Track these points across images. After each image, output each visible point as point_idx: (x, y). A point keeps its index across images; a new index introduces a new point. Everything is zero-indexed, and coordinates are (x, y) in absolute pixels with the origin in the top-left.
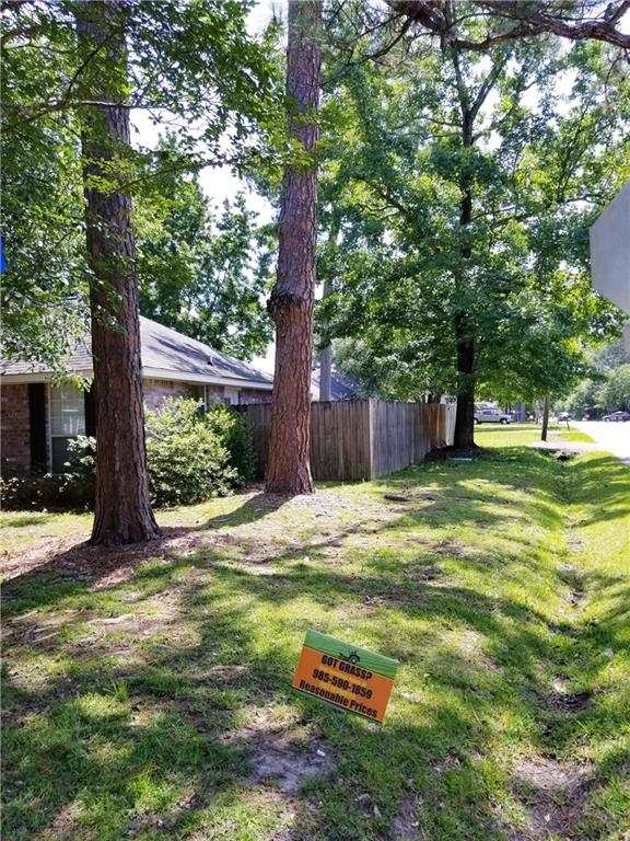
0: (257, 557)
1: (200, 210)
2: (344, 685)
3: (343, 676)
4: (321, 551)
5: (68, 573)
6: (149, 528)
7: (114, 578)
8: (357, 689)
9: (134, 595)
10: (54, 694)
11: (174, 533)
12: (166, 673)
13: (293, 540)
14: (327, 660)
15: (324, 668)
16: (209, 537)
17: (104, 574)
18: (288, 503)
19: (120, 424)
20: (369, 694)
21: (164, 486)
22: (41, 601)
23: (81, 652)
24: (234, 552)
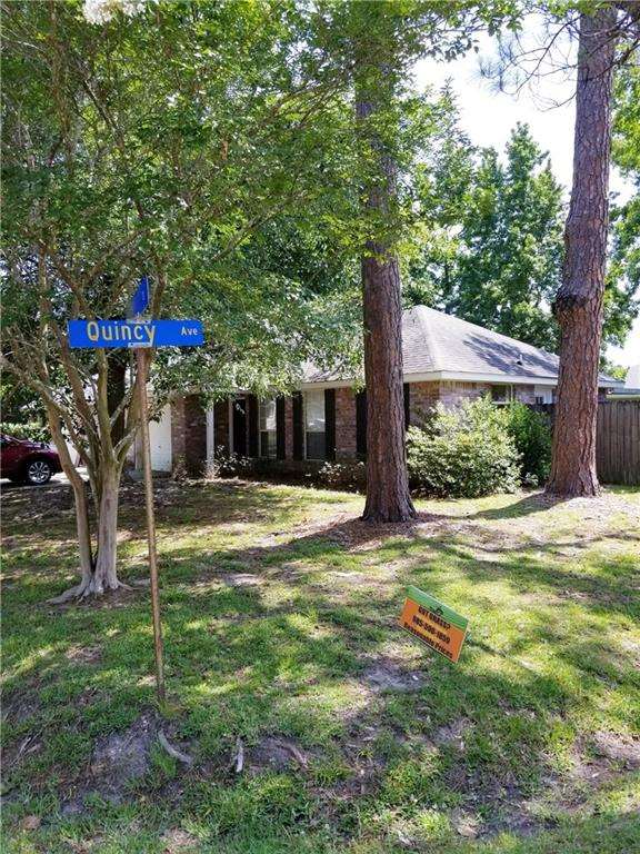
0: (490, 546)
1: (551, 200)
2: (432, 630)
3: (432, 624)
4: (559, 550)
5: (336, 538)
6: (405, 511)
7: (366, 547)
8: (440, 635)
9: (372, 561)
10: (278, 611)
11: (428, 517)
12: (353, 612)
13: (538, 537)
14: (422, 611)
15: (420, 616)
16: (456, 526)
17: (359, 543)
18: (563, 504)
19: (382, 424)
20: (447, 640)
21: (450, 479)
22: (305, 555)
23: (314, 589)
24: (473, 539)
